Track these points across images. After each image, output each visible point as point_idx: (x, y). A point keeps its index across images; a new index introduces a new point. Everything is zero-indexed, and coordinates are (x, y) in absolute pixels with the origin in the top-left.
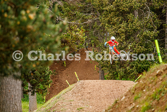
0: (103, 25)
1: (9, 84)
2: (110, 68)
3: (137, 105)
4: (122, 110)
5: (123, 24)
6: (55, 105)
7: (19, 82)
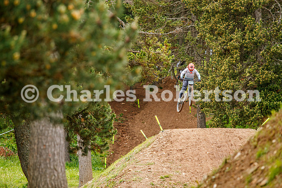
0: (201, 36)
1: (44, 135)
2: (215, 109)
3: (262, 166)
4: (235, 175)
5: (237, 34)
6: (123, 171)
7: (61, 132)
